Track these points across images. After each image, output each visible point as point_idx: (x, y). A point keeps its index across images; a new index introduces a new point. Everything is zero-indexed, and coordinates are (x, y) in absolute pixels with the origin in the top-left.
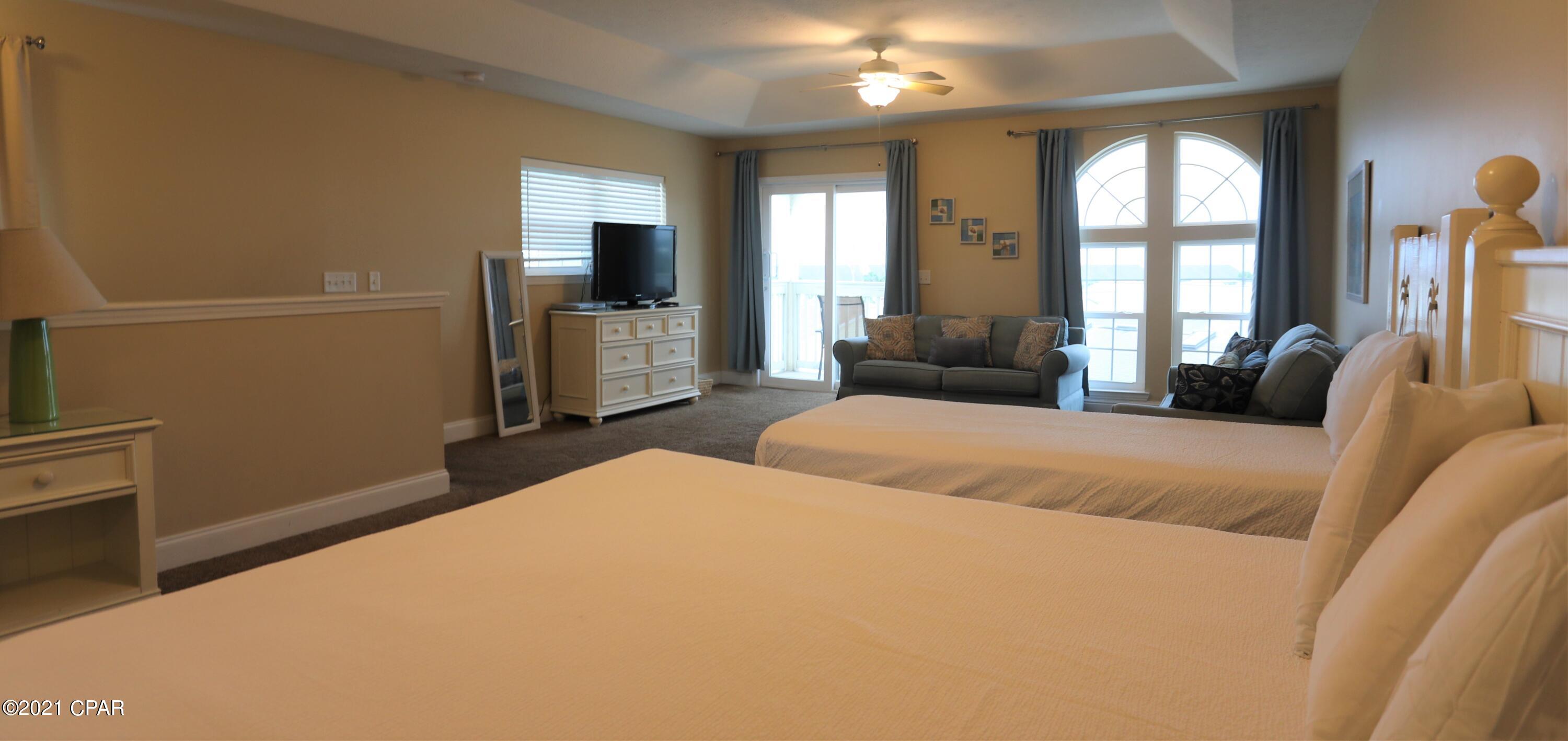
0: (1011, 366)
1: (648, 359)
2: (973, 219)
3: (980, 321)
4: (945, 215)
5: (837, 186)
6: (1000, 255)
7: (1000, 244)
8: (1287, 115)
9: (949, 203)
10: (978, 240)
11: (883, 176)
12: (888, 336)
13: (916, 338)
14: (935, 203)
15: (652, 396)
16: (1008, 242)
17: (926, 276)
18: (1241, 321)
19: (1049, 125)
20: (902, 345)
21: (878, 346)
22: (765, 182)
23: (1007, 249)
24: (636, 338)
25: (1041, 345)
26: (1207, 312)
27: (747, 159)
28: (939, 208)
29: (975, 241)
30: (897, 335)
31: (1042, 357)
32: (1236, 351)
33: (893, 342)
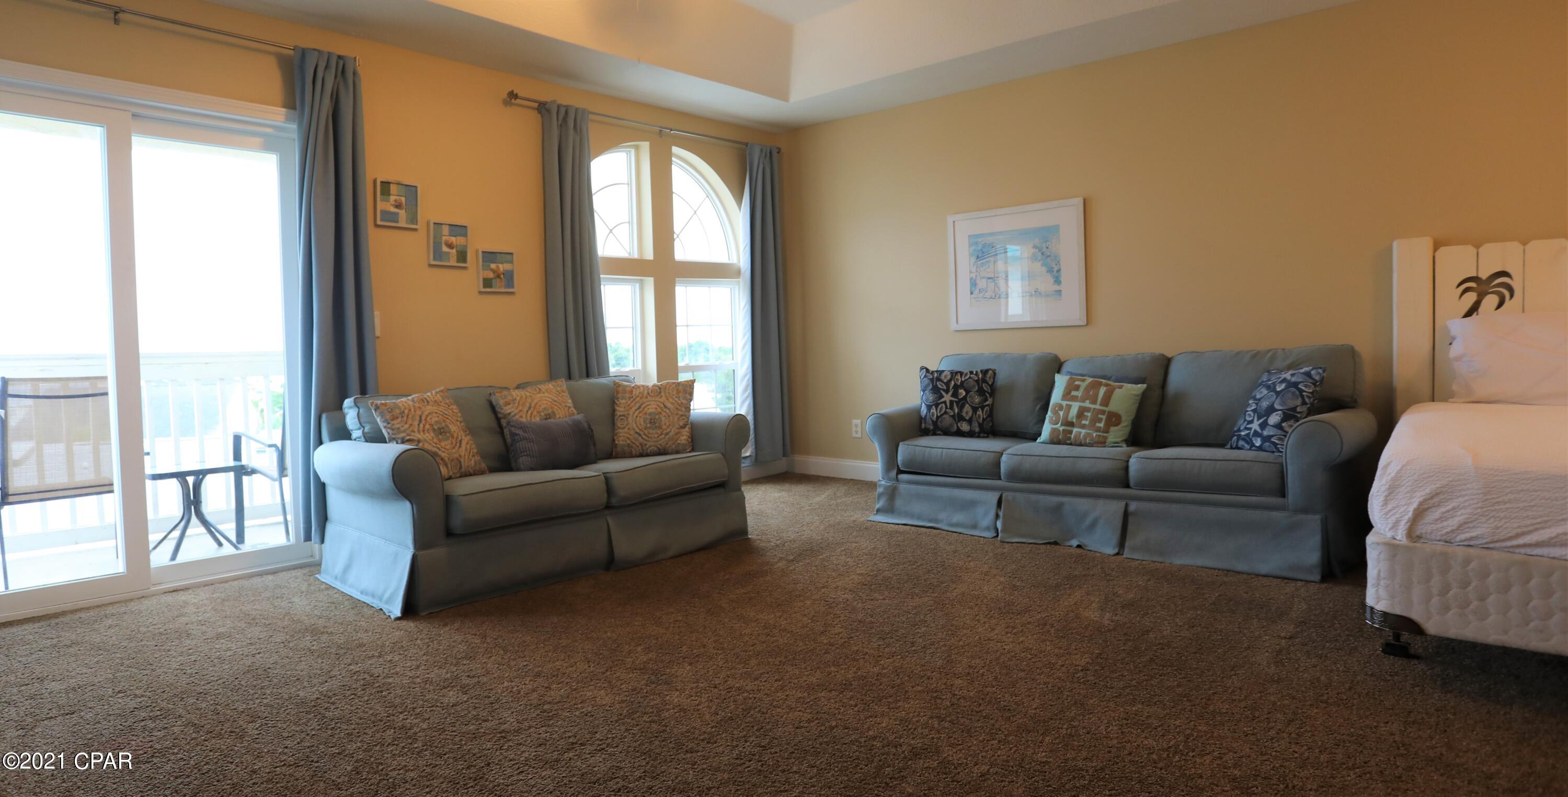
2: (450, 225)
4: (403, 212)
6: (491, 287)
7: (490, 270)
8: (768, 153)
9: (411, 191)
10: (458, 262)
13: (469, 429)
14: (386, 188)
16: (502, 267)
23: (501, 279)
28: (392, 198)
29: (453, 262)
30: (453, 428)
31: (687, 429)
32: (955, 385)
33: (454, 441)
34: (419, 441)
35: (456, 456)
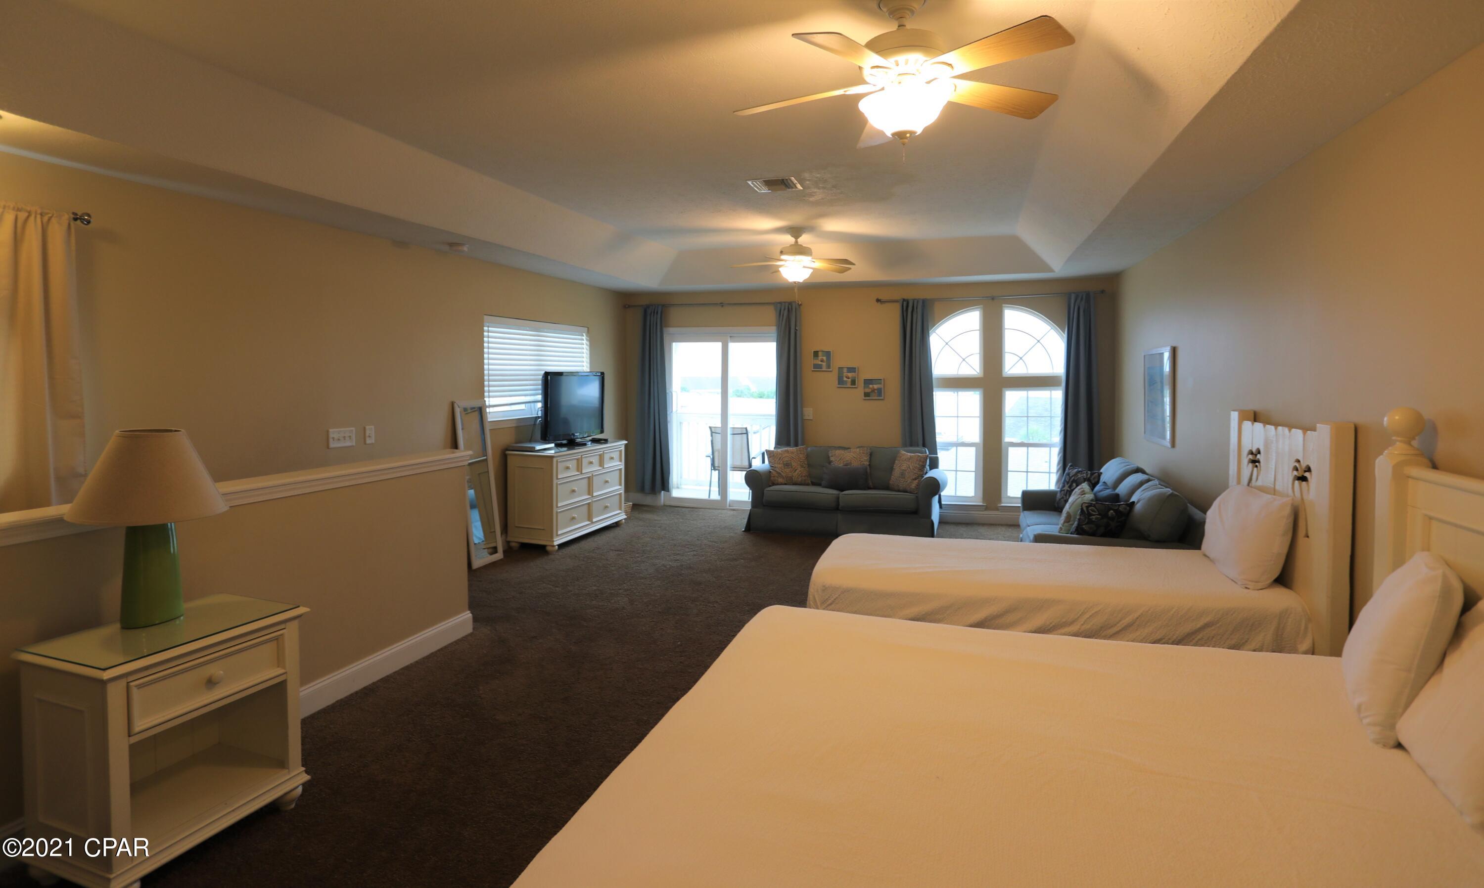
0: (887, 488)
1: (590, 492)
2: (848, 368)
3: (861, 451)
4: (824, 364)
5: (731, 337)
6: (869, 396)
7: (869, 388)
8: (1084, 297)
9: (828, 354)
10: (852, 385)
11: (773, 330)
12: (787, 465)
13: (809, 465)
14: (816, 354)
15: (593, 523)
16: (876, 387)
17: (808, 412)
18: (1050, 448)
19: (910, 295)
20: (799, 472)
21: (780, 473)
22: (669, 331)
23: (875, 392)
24: (581, 473)
25: (915, 472)
26: (1026, 442)
27: (654, 312)
28: (820, 358)
29: (849, 385)
30: (793, 464)
31: (917, 481)
32: (1074, 479)
33: (792, 470)
34: (775, 467)
35: (790, 475)
